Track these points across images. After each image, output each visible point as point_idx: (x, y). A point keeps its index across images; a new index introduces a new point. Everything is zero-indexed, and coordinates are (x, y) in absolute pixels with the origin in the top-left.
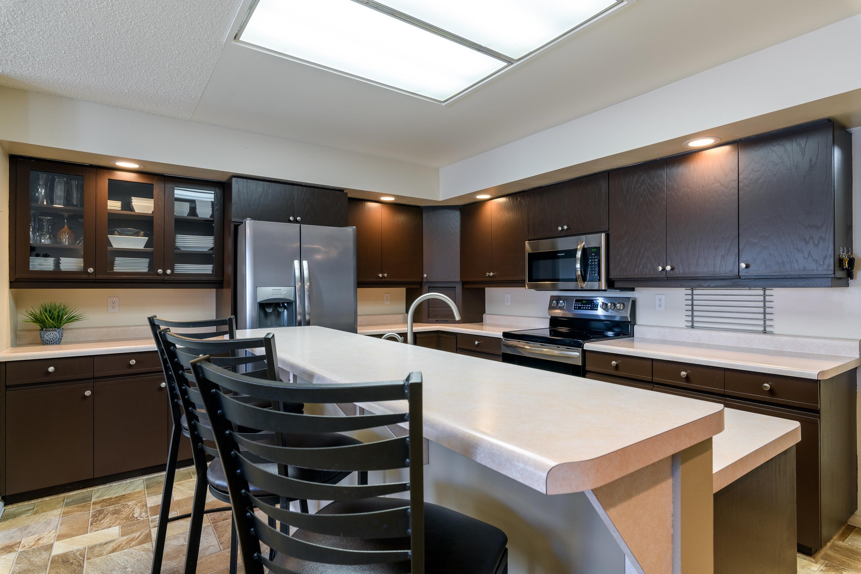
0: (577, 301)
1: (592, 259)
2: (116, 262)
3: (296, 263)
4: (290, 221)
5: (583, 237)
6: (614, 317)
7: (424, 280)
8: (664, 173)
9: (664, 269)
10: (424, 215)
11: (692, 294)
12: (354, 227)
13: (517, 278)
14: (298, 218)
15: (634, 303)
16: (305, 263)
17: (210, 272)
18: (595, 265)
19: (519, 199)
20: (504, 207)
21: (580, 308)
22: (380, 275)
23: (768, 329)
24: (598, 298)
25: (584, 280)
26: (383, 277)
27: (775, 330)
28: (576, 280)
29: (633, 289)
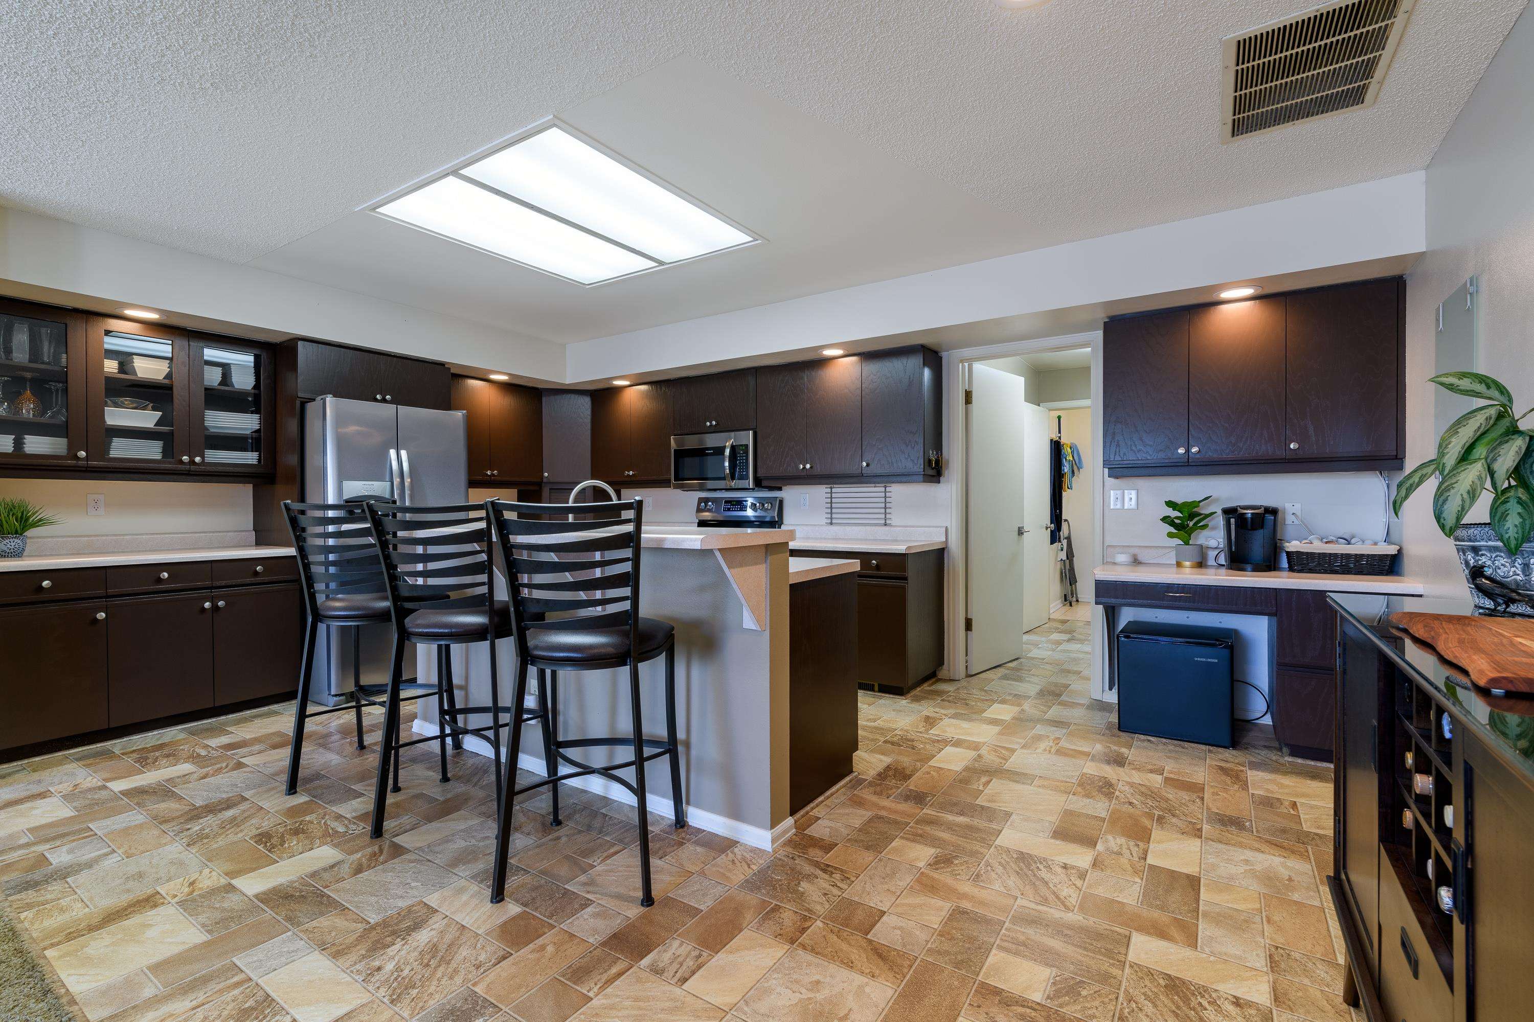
0: (726, 502)
1: (740, 457)
2: (113, 444)
3: (393, 453)
4: (376, 400)
5: (733, 434)
6: (765, 517)
7: (545, 480)
8: (806, 376)
9: (804, 468)
10: (544, 399)
11: (831, 493)
12: (465, 412)
13: (662, 477)
14: (388, 397)
15: (781, 502)
16: (404, 453)
17: (255, 462)
18: (743, 463)
19: (663, 389)
20: (646, 395)
21: (729, 510)
22: (489, 473)
23: (888, 522)
24: (748, 499)
25: (733, 478)
26: (493, 475)
27: (893, 522)
28: (724, 479)
29: (780, 489)
